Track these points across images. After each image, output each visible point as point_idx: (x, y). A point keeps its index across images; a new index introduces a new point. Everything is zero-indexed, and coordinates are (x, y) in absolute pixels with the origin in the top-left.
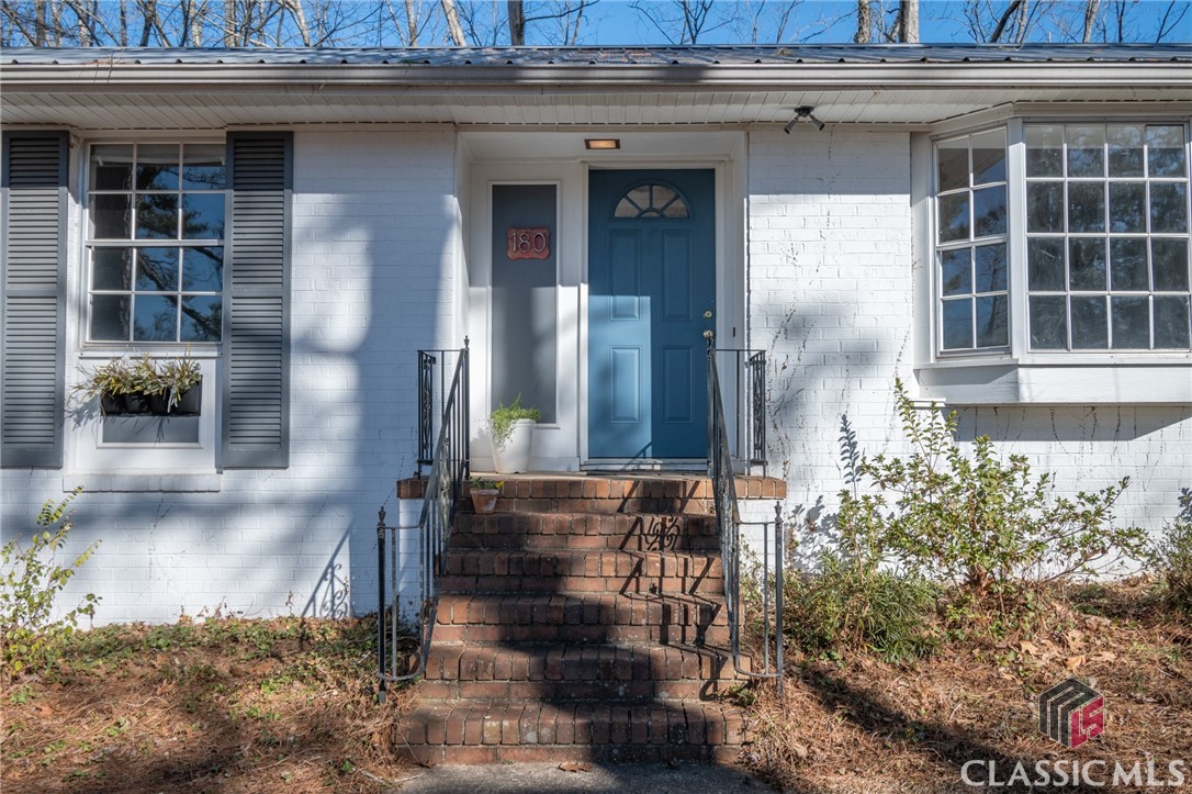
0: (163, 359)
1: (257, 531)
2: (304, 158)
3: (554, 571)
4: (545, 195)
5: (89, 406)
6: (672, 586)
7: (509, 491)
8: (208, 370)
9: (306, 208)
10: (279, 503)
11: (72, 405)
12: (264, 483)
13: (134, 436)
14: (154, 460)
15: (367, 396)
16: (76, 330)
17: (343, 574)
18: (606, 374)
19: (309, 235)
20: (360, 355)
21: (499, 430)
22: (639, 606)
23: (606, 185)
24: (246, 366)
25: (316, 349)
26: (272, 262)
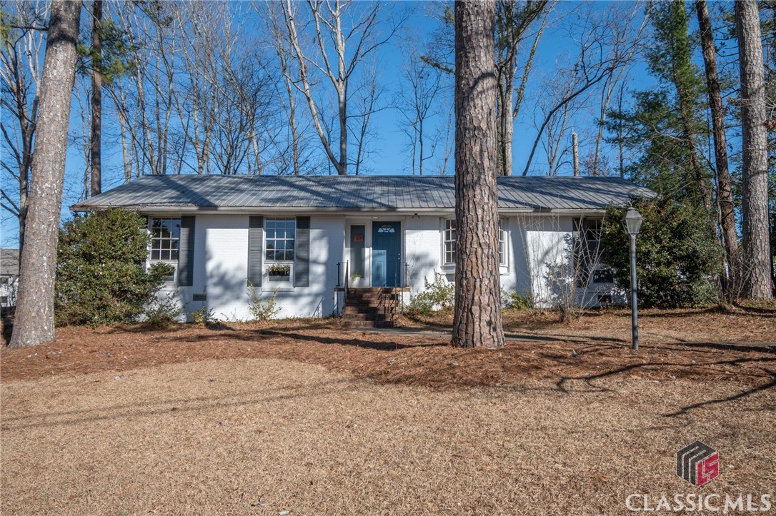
0: (283, 264)
1: (304, 300)
2: (312, 222)
3: (368, 302)
4: (363, 227)
5: (266, 274)
6: (387, 305)
7: (355, 290)
8: (292, 266)
9: (314, 233)
10: (309, 295)
11: (263, 273)
12: (306, 290)
13: (277, 280)
14: (282, 285)
15: (328, 273)
16: (264, 258)
17: (321, 309)
18: (377, 268)
19: (315, 239)
20: (326, 264)
21: (353, 279)
22: (381, 307)
23: (376, 225)
24: (301, 267)
25: (316, 262)
26: (306, 245)
